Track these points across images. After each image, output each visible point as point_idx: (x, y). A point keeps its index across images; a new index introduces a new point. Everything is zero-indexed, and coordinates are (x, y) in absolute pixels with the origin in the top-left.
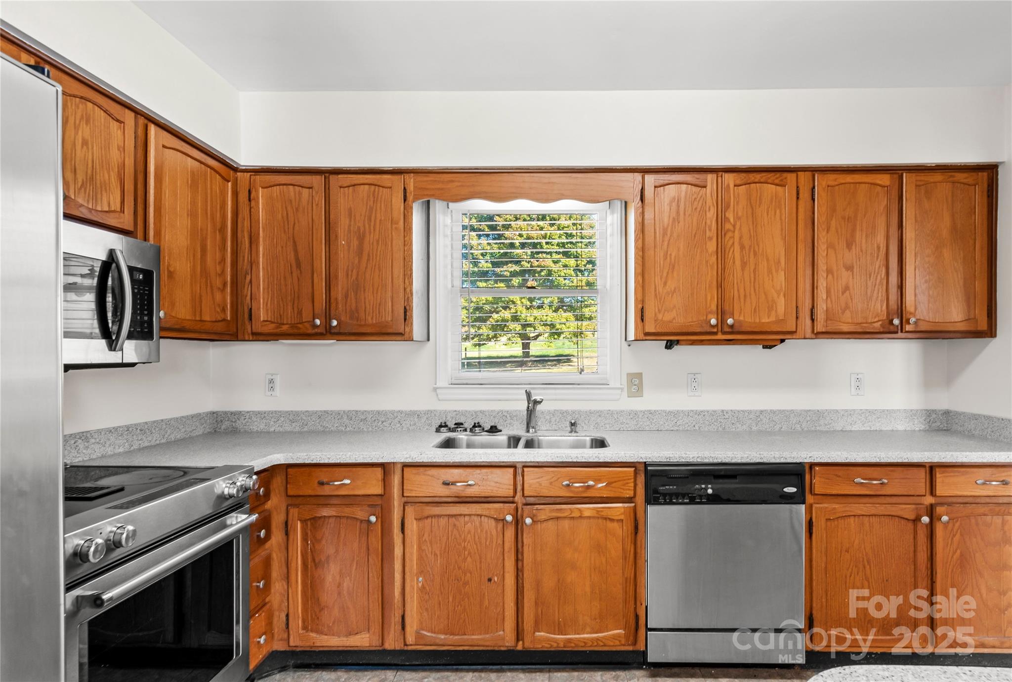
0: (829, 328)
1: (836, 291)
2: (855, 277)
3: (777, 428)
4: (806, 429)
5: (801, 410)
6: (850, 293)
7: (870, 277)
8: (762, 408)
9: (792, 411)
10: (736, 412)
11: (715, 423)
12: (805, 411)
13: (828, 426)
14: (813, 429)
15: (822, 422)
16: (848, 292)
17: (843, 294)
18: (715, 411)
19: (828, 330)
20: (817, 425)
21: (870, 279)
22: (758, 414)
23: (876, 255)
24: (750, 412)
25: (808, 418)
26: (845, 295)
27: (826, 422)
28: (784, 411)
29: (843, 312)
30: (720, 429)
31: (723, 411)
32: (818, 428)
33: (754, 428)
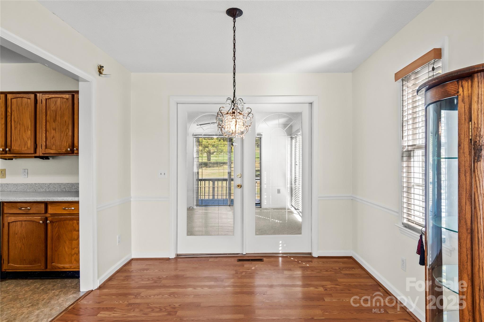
0: (46, 152)
1: (50, 138)
2: (57, 133)
3: (56, 190)
4: (67, 190)
5: (65, 183)
6: (55, 139)
7: (62, 132)
8: (50, 183)
9: (62, 184)
10: (40, 184)
11: (32, 188)
12: (67, 183)
13: (76, 189)
14: (70, 190)
15: (73, 188)
16: (54, 138)
17: (52, 139)
18: (32, 184)
19: (46, 153)
20: (71, 189)
21: (62, 134)
22: (49, 184)
23: (64, 124)
24: (46, 184)
25: (68, 186)
26: (53, 139)
27: (75, 188)
28: (59, 183)
29: (52, 146)
30: (34, 191)
31: (35, 184)
32: (72, 190)
33: (47, 190)
